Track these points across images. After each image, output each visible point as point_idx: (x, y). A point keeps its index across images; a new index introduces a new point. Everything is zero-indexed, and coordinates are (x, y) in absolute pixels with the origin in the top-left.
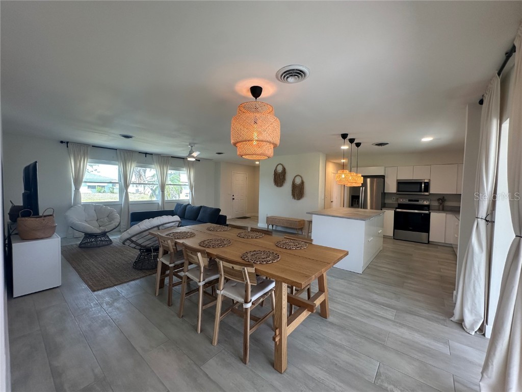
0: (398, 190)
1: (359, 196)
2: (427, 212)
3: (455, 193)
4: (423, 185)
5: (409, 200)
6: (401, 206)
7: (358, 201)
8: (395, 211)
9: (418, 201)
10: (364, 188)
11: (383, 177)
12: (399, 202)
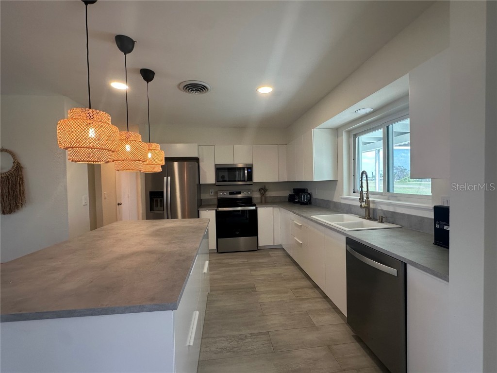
0: (217, 180)
1: (163, 192)
2: (254, 208)
3: (277, 180)
4: (246, 172)
5: (231, 193)
6: (222, 202)
7: (162, 201)
8: (216, 210)
9: (239, 193)
10: (169, 178)
11: (196, 160)
12: (219, 197)
